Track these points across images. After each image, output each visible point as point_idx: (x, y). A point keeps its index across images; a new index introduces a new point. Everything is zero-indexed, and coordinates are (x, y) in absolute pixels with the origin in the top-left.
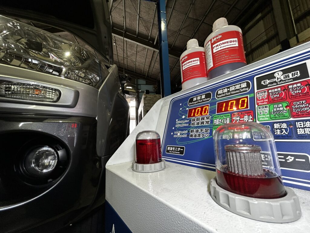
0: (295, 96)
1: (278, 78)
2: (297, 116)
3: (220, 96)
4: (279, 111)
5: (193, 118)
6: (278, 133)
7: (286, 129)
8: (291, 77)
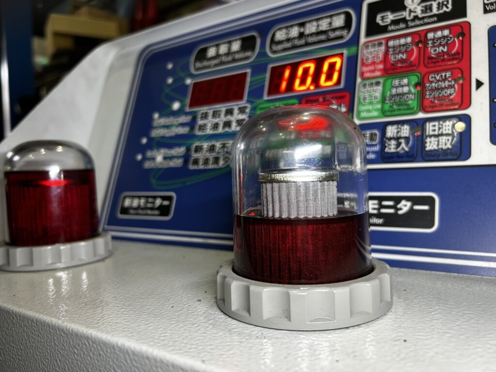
0: (434, 61)
1: (411, 11)
2: (431, 109)
3: (280, 47)
4: (400, 94)
5: (204, 109)
6: (391, 147)
7: (407, 139)
8: (435, 11)
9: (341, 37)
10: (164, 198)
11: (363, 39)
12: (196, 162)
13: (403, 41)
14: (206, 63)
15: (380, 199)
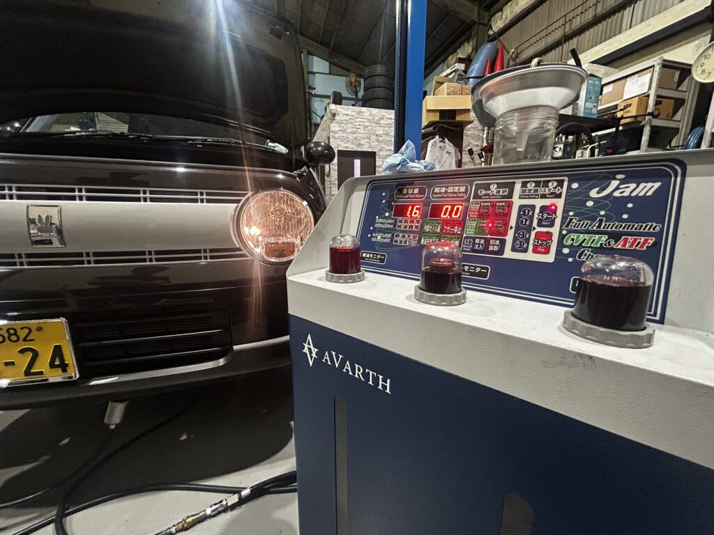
0: (497, 215)
1: (492, 191)
2: (492, 235)
3: (436, 196)
4: (483, 227)
5: (400, 218)
6: (476, 247)
7: (482, 245)
8: (501, 194)
9: (463, 197)
10: (381, 255)
11: (471, 200)
12: (396, 241)
13: (487, 204)
14: (401, 196)
15: (470, 266)
